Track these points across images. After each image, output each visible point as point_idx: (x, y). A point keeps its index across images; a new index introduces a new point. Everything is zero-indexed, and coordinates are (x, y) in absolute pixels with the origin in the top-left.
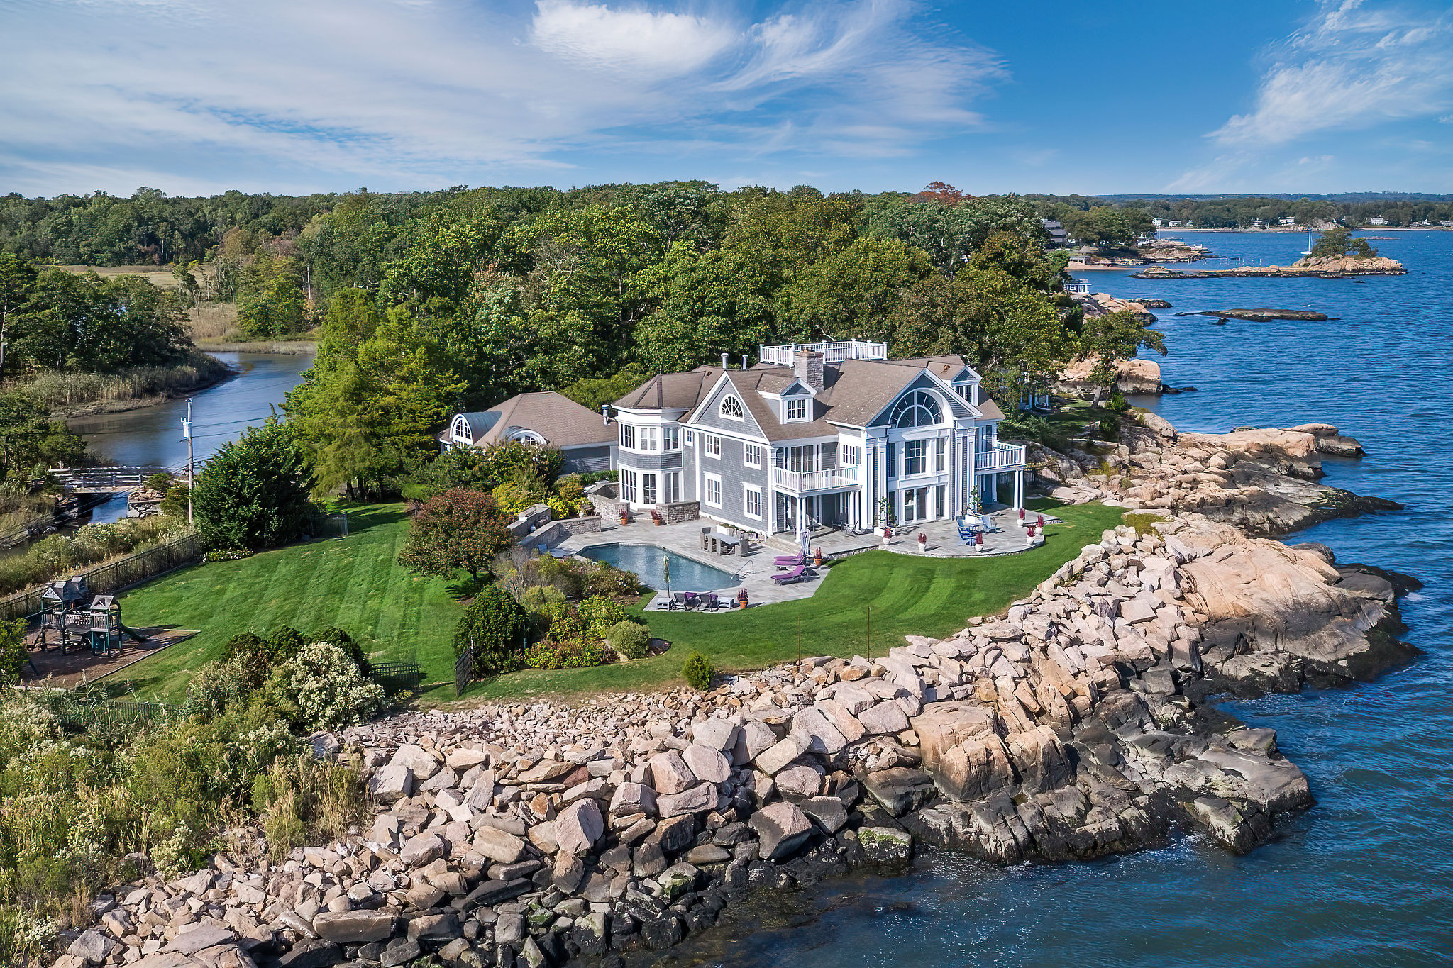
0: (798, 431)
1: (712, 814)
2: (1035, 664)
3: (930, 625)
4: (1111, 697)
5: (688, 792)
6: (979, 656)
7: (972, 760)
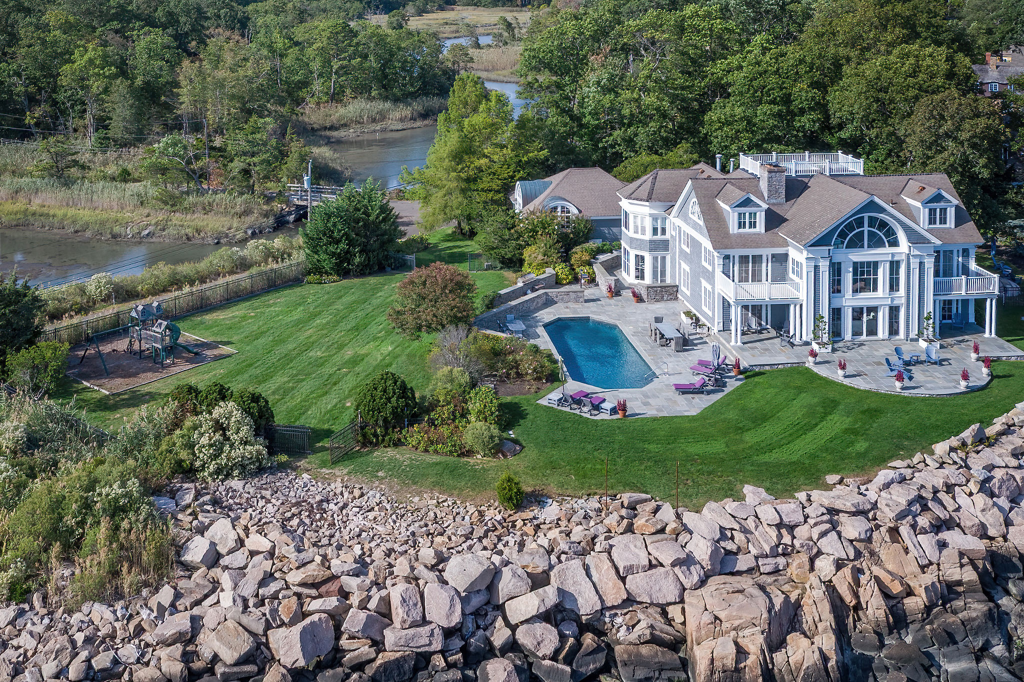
0: (745, 241)
1: (435, 656)
2: (875, 546)
3: (780, 475)
4: (959, 603)
5: (412, 631)
6: (806, 526)
7: (716, 663)
